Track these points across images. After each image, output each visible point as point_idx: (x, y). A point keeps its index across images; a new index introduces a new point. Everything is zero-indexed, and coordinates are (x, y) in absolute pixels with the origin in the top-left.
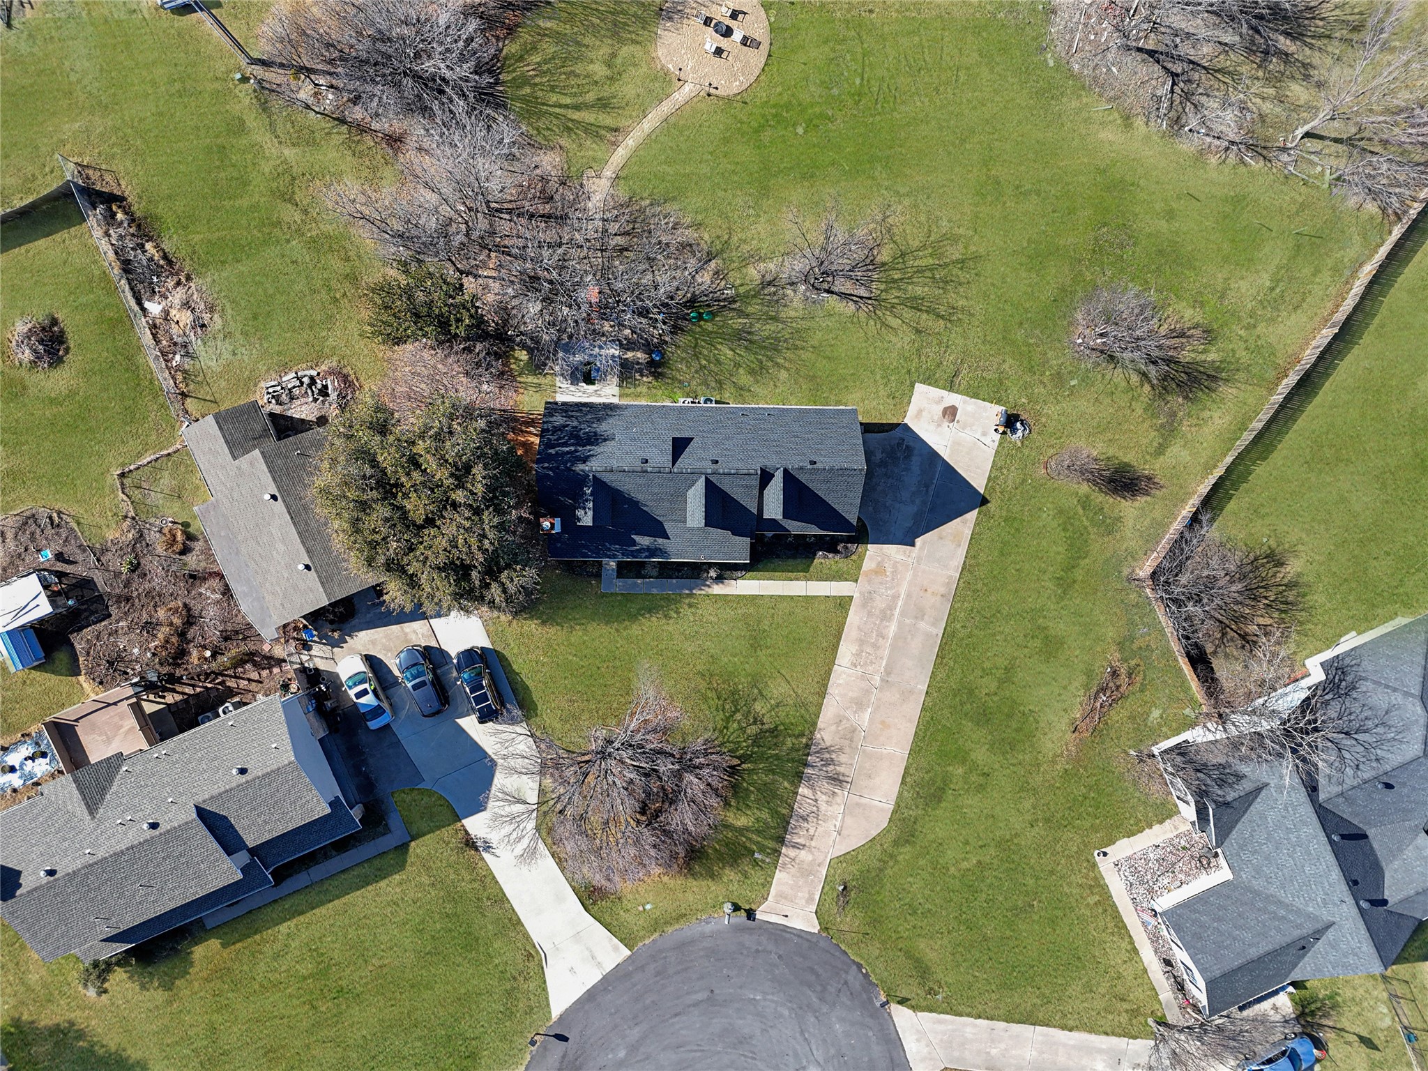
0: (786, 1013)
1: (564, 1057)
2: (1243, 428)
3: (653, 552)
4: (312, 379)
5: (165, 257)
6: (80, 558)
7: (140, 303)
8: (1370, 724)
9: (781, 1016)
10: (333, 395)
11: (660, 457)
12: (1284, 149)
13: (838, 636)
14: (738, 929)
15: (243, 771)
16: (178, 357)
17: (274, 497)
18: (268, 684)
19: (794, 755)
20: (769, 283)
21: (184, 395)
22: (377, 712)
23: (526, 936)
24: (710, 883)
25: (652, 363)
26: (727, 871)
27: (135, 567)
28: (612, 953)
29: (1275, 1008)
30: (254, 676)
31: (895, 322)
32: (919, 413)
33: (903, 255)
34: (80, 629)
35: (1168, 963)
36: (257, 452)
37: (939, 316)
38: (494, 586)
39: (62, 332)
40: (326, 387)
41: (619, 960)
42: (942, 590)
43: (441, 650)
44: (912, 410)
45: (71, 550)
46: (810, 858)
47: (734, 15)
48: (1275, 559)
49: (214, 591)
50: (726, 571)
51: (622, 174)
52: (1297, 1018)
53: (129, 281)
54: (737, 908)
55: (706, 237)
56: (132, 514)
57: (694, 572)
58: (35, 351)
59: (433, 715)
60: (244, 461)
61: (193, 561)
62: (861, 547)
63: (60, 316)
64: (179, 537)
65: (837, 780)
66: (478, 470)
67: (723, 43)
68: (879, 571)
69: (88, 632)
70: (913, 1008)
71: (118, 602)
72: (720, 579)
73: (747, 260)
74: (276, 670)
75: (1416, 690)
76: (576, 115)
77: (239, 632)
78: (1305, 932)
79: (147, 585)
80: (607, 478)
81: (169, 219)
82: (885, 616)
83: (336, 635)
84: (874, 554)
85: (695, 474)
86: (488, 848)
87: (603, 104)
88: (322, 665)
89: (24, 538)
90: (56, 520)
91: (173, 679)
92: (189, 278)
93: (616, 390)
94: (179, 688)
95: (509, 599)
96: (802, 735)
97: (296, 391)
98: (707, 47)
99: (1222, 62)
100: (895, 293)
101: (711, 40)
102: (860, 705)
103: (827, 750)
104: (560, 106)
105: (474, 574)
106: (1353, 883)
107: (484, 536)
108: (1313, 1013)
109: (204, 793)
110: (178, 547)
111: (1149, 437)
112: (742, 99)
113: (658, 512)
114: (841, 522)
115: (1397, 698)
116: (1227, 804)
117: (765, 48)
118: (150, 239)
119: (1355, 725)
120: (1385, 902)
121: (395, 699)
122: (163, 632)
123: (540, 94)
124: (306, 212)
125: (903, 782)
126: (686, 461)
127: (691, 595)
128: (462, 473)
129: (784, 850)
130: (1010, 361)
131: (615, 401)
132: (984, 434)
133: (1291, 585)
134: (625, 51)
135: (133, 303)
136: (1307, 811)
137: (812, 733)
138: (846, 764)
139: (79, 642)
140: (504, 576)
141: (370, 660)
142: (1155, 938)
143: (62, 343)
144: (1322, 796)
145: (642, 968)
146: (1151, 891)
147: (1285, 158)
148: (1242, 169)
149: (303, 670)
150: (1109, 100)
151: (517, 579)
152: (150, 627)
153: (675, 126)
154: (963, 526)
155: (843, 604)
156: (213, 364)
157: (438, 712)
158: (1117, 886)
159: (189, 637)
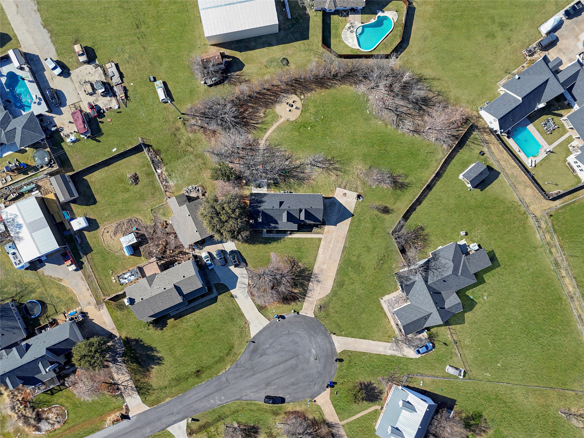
0: (307, 336)
1: (254, 346)
2: (414, 198)
3: (275, 227)
4: (195, 187)
5: (161, 159)
6: (141, 229)
7: (156, 170)
8: (441, 267)
9: (306, 337)
10: (200, 191)
11: (277, 206)
12: (424, 132)
13: (319, 247)
14: (295, 316)
15: (184, 277)
16: (164, 182)
17: (189, 215)
18: (185, 258)
19: (308, 276)
20: (302, 164)
21: (166, 191)
22: (211, 265)
23: (245, 318)
24: (289, 305)
25: (274, 183)
26: (293, 303)
27: (154, 231)
28: (266, 322)
29: (423, 336)
30: (182, 257)
31: (332, 173)
32: (337, 195)
33: (333, 157)
34: (142, 246)
35: (397, 325)
36: (185, 205)
37: (342, 172)
38: (240, 235)
39: (138, 177)
40: (199, 189)
41: (267, 324)
42: (343, 236)
43: (225, 251)
44: (336, 194)
45: (139, 228)
46: (312, 300)
47: (294, 102)
48: (422, 229)
49: (173, 237)
50: (292, 232)
51: (267, 139)
52: (428, 338)
53: (153, 165)
54: (295, 311)
55: (287, 154)
56: (154, 219)
57: (285, 232)
58: (132, 181)
59: (223, 266)
60: (182, 207)
61: (167, 230)
62: (324, 226)
63: (137, 173)
64: (165, 224)
65: (318, 281)
66: (237, 210)
67: (291, 108)
68: (328, 232)
69: (143, 246)
70: (337, 335)
71: (150, 239)
72: (291, 234)
73: (296, 159)
74: (187, 255)
75: (451, 259)
76: (257, 125)
77: (179, 246)
78: (425, 315)
79: (157, 236)
80: (264, 211)
81: (162, 150)
82: (330, 242)
83: (201, 247)
84: (327, 228)
85: (284, 210)
86: (236, 297)
87: (262, 123)
88: (198, 254)
89: (129, 225)
90: (136, 220)
91: (163, 257)
92: (167, 164)
93: (266, 190)
94: (164, 259)
95: (243, 238)
96: (310, 270)
97: (192, 190)
98: (287, 109)
99: (408, 112)
100: (332, 166)
101: (288, 108)
102: (324, 264)
103: (316, 274)
104: (253, 123)
105: (235, 232)
106: (436, 303)
107: (238, 224)
108: (432, 337)
109: (176, 281)
110: (164, 227)
111: (392, 200)
112: (296, 121)
113: (276, 219)
114: (318, 220)
115: (447, 261)
116: (407, 285)
117: (301, 110)
118: (158, 155)
119: (438, 267)
120: (445, 308)
121: (214, 262)
122: (161, 247)
123: (248, 120)
124: (194, 148)
125: (334, 282)
126: (283, 207)
127: (284, 238)
128: (234, 211)
129: (306, 298)
130: (359, 182)
131: (266, 192)
132: (353, 199)
133: (426, 235)
134: (268, 110)
135: (154, 170)
136: (425, 286)
137: (312, 270)
138: (321, 278)
139: (141, 249)
140: (242, 233)
141: (209, 253)
142: (394, 319)
143: (138, 179)
144: (429, 283)
145: (272, 326)
146: (393, 308)
147: (424, 134)
148: (413, 137)
149: (193, 255)
150: (382, 121)
151: (245, 234)
152: (158, 245)
153: (280, 128)
154: (349, 221)
155: (320, 240)
156: (172, 184)
157: (225, 265)
158: (385, 306)
159: (167, 247)
